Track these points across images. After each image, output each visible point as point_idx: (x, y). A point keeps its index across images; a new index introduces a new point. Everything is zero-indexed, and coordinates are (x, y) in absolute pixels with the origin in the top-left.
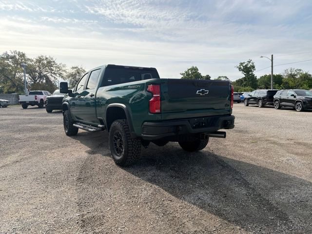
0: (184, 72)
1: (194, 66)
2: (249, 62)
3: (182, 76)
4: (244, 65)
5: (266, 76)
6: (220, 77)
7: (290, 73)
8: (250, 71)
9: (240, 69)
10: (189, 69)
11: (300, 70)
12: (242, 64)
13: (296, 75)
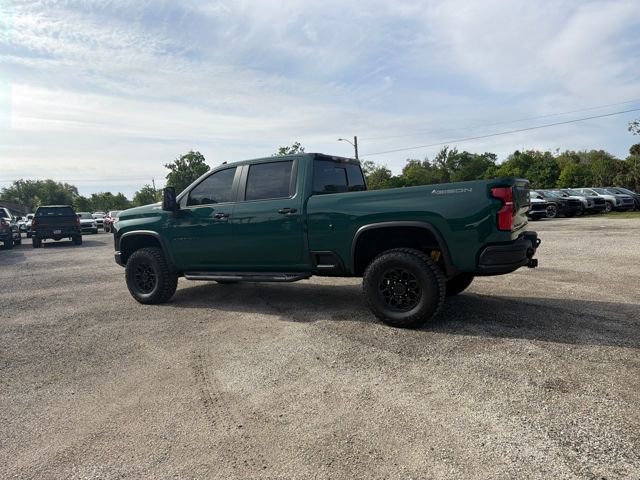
0: (173, 163)
1: (195, 151)
2: (297, 147)
3: (170, 171)
4: (288, 152)
10: (184, 157)
11: (371, 163)
12: (284, 150)
13: (366, 171)
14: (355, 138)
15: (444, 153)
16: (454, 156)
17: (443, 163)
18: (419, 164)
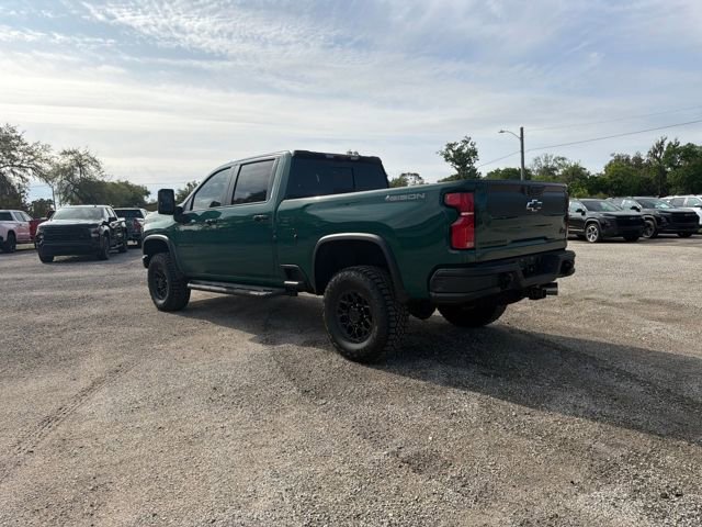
2: (466, 142)
4: (456, 148)
5: (498, 171)
6: (404, 175)
7: (544, 164)
8: (467, 162)
9: (447, 157)
11: (563, 159)
12: (450, 146)
13: (555, 169)
14: (522, 129)
15: (660, 146)
16: (674, 149)
17: (658, 159)
18: (628, 159)
